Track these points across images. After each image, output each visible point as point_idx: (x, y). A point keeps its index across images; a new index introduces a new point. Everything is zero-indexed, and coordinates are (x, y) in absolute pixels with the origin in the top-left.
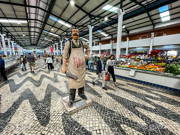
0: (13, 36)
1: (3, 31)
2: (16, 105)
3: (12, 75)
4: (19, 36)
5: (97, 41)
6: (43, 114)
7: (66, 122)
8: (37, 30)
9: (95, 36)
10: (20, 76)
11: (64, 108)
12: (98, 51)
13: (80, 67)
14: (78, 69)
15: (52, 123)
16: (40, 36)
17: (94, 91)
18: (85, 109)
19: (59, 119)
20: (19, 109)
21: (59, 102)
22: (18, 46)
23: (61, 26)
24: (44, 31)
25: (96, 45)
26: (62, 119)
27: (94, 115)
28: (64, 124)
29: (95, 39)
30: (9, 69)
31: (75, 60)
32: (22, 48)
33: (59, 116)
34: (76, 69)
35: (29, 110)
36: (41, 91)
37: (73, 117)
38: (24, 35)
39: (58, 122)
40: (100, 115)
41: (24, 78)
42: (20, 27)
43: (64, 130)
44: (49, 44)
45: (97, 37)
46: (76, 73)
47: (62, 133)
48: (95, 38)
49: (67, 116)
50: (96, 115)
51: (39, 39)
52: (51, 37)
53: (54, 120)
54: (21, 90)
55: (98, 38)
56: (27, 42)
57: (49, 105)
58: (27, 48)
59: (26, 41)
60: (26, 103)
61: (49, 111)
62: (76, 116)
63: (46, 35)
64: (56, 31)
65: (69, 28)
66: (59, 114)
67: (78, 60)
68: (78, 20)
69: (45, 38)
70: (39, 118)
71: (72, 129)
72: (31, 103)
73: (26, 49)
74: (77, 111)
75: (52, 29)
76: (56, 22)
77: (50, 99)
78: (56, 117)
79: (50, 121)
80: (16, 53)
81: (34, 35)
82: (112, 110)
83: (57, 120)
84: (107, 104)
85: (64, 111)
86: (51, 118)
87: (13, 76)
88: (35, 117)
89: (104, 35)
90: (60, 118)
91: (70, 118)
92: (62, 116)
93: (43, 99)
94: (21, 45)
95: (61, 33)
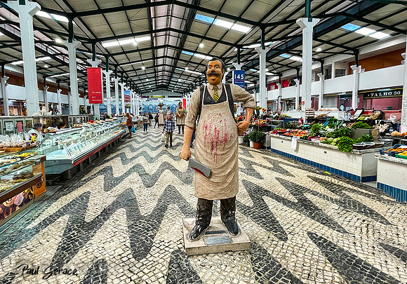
0: (125, 72)
1: (110, 64)
2: (106, 213)
3: (112, 159)
4: (134, 70)
5: (344, 62)
6: (142, 240)
7: (175, 266)
8: (170, 52)
9: (336, 45)
10: (124, 161)
11: (182, 241)
12: (349, 95)
13: (218, 147)
14: (213, 152)
15: (150, 259)
16: (174, 66)
17: (274, 222)
18: (226, 256)
19: (165, 258)
20: (108, 221)
21: (177, 226)
22: (132, 93)
23: (224, 32)
24: (183, 52)
25: (340, 73)
26: (169, 259)
27: (242, 272)
28: (170, 269)
29: (335, 54)
30: (109, 145)
31: (208, 132)
32: (138, 98)
33: (167, 253)
34: (209, 151)
35: (122, 227)
36: (152, 197)
37: (192, 262)
38: (143, 68)
39: (161, 261)
40: (257, 278)
41: (129, 166)
42: (138, 50)
43: (166, 277)
44: (195, 82)
45: (341, 46)
46: (210, 163)
47: (161, 280)
48: (337, 49)
49: (181, 256)
50: (247, 274)
51: (172, 72)
52: (199, 64)
53: (156, 255)
54: (119, 189)
55: (349, 49)
56: (149, 82)
57: (156, 227)
58: (148, 97)
59: (147, 80)
60: (121, 215)
61: (153, 239)
62: (199, 263)
63: (188, 62)
64: (210, 49)
65: (244, 36)
66: (167, 249)
67: (213, 132)
68: (271, 7)
69: (187, 68)
70: (133, 245)
71: (181, 281)
72: (128, 216)
73: (146, 99)
74: (205, 253)
75: (202, 46)
76: (211, 25)
77: (163, 216)
78: (162, 252)
79: (149, 256)
80: (128, 109)
81: (163, 65)
82: (298, 277)
83: (160, 257)
84: (293, 260)
85: (180, 246)
86: (152, 250)
87: (114, 160)
88: (129, 241)
89: (373, 36)
90: (167, 256)
91: (186, 261)
92: (173, 253)
93: (149, 214)
94: (138, 91)
95: (223, 51)
